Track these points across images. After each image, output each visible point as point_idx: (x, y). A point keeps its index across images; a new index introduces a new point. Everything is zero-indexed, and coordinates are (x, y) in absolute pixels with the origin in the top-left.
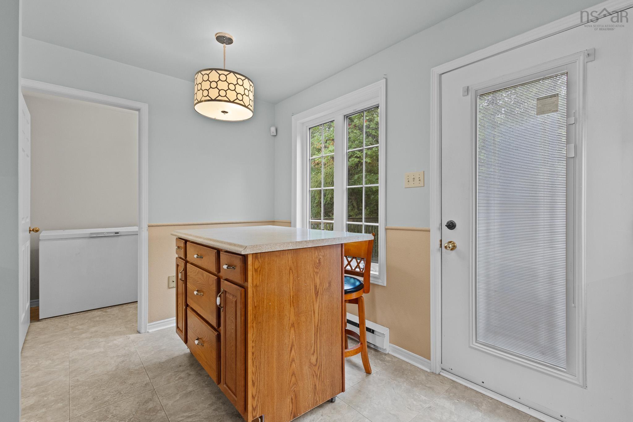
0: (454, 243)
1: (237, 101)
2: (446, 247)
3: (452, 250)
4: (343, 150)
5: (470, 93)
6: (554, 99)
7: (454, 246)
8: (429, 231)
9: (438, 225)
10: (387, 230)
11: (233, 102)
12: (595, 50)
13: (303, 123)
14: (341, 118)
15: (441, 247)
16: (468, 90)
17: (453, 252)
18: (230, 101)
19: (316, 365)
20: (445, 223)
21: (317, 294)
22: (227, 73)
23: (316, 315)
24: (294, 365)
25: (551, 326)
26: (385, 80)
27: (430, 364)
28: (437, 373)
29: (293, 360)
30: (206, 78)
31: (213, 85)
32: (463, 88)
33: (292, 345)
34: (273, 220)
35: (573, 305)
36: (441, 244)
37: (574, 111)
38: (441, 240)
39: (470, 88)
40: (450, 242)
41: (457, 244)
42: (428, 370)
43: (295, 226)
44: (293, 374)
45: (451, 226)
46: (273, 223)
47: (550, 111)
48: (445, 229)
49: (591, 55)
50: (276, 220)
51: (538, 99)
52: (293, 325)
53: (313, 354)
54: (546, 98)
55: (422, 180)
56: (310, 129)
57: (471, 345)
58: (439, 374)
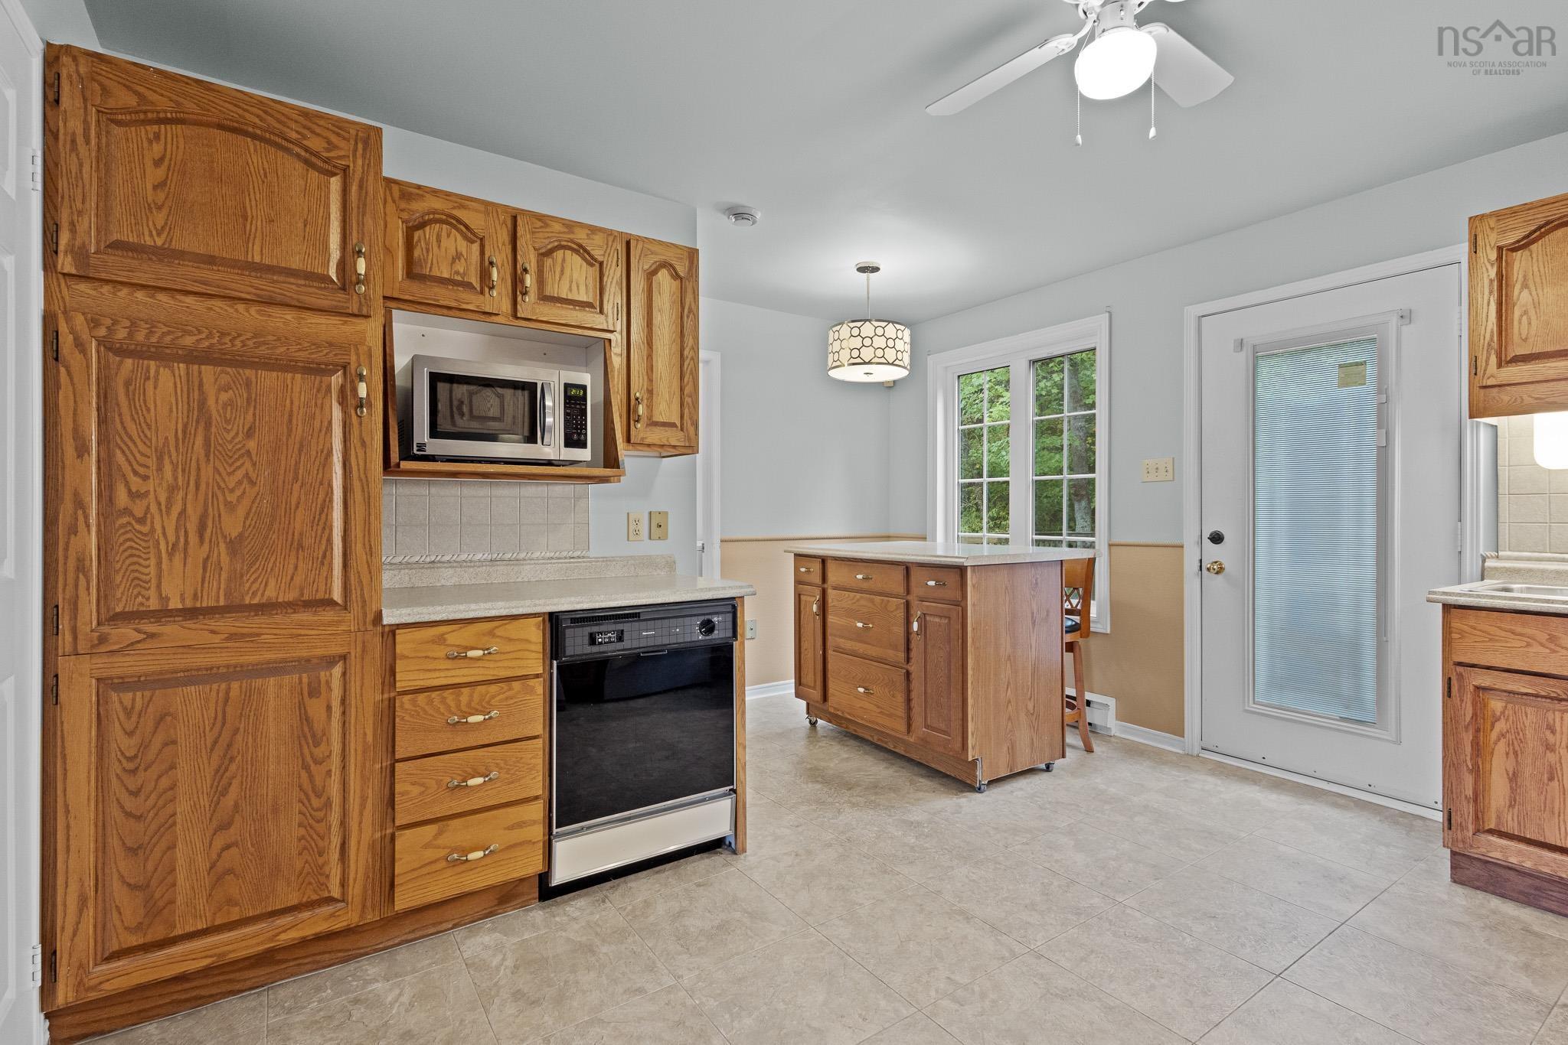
0: (1220, 564)
1: (897, 362)
2: (1208, 569)
3: (1217, 573)
4: (1027, 415)
5: (1245, 349)
6: (1361, 368)
7: (1221, 568)
8: (1182, 547)
9: (1196, 538)
10: (1113, 548)
11: (892, 364)
12: (1410, 311)
13: (946, 368)
14: (1025, 364)
15: (1201, 570)
16: (1241, 344)
17: (1220, 577)
18: (888, 364)
19: (1032, 714)
20: (1206, 534)
21: (1034, 623)
22: (885, 324)
23: (1033, 650)
24: (1010, 707)
25: (1357, 669)
26: (1107, 314)
27: (1184, 742)
28: (1195, 753)
29: (1009, 702)
30: (855, 332)
31: (867, 342)
32: (1235, 341)
33: (1009, 683)
34: (887, 534)
35: (1385, 639)
36: (1201, 566)
37: (1386, 387)
38: (1201, 560)
39: (1245, 341)
40: (1216, 562)
41: (1226, 565)
42: (1181, 752)
43: (934, 539)
44: (1009, 718)
45: (1217, 538)
46: (888, 538)
47: (1355, 383)
48: (1207, 543)
49: (1406, 317)
50: (892, 532)
51: (1340, 366)
52: (1009, 658)
53: (1030, 699)
54: (1351, 365)
55: (1171, 471)
56: (959, 377)
57: (1247, 708)
58: (1198, 756)
